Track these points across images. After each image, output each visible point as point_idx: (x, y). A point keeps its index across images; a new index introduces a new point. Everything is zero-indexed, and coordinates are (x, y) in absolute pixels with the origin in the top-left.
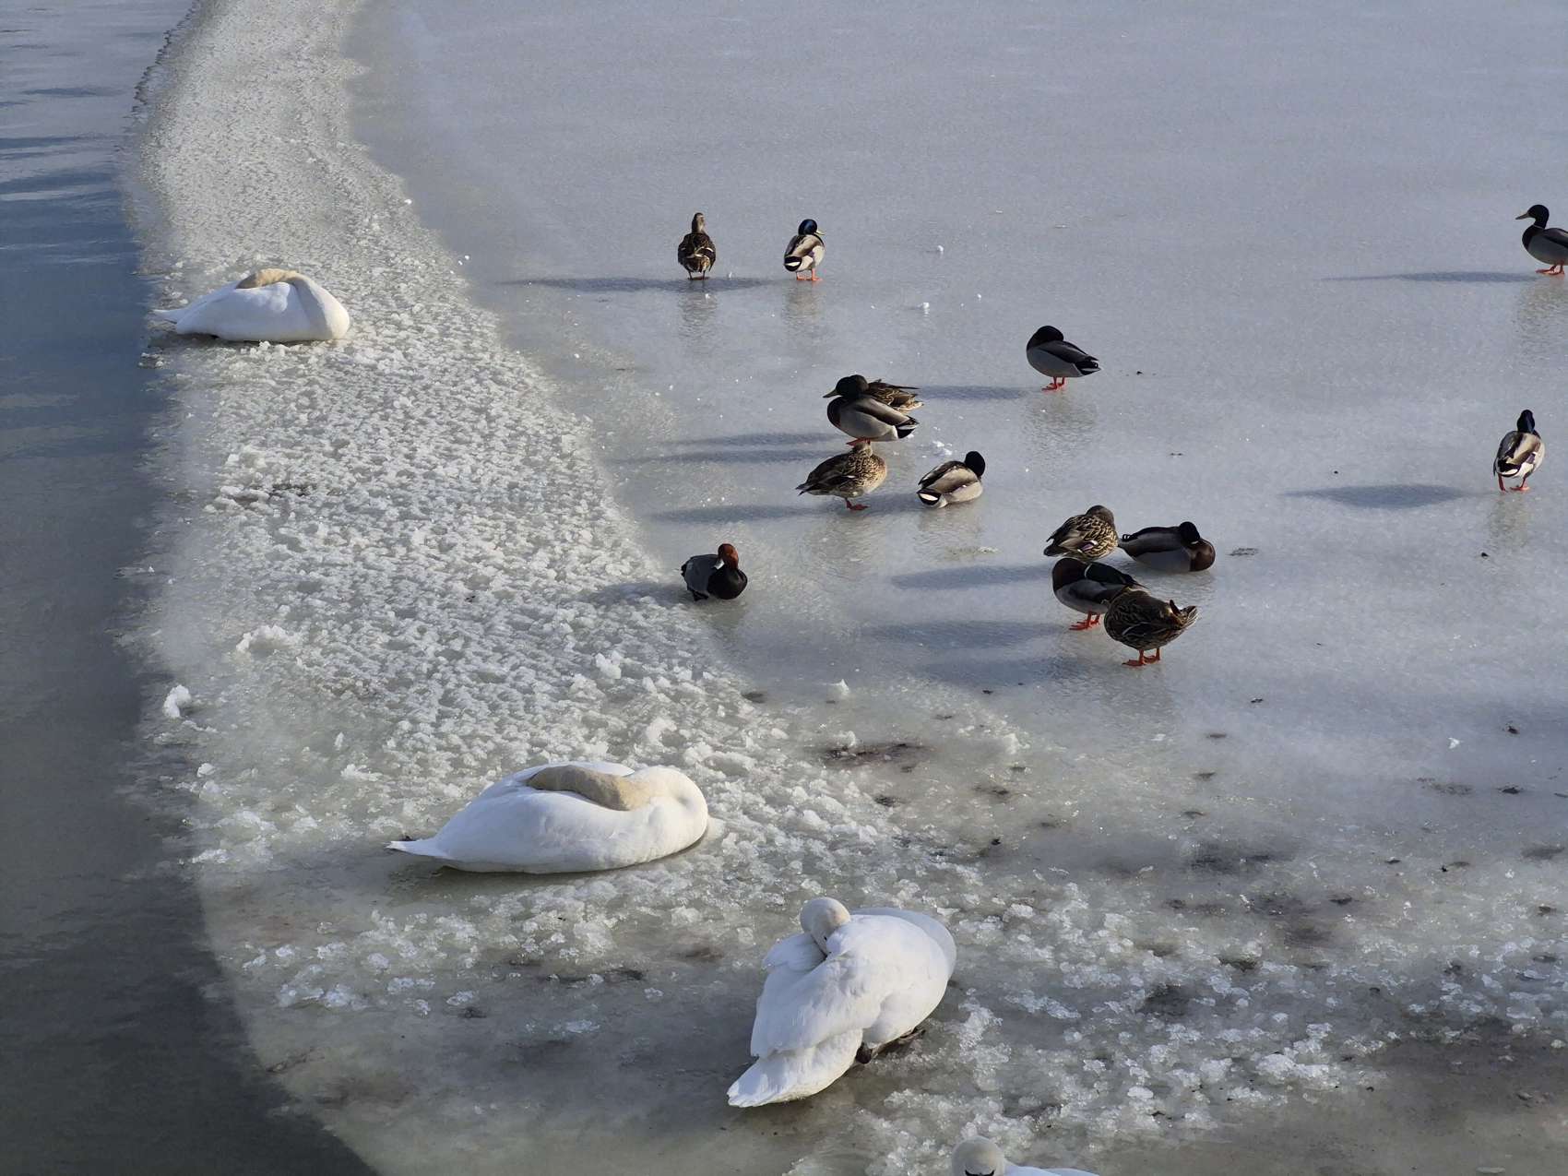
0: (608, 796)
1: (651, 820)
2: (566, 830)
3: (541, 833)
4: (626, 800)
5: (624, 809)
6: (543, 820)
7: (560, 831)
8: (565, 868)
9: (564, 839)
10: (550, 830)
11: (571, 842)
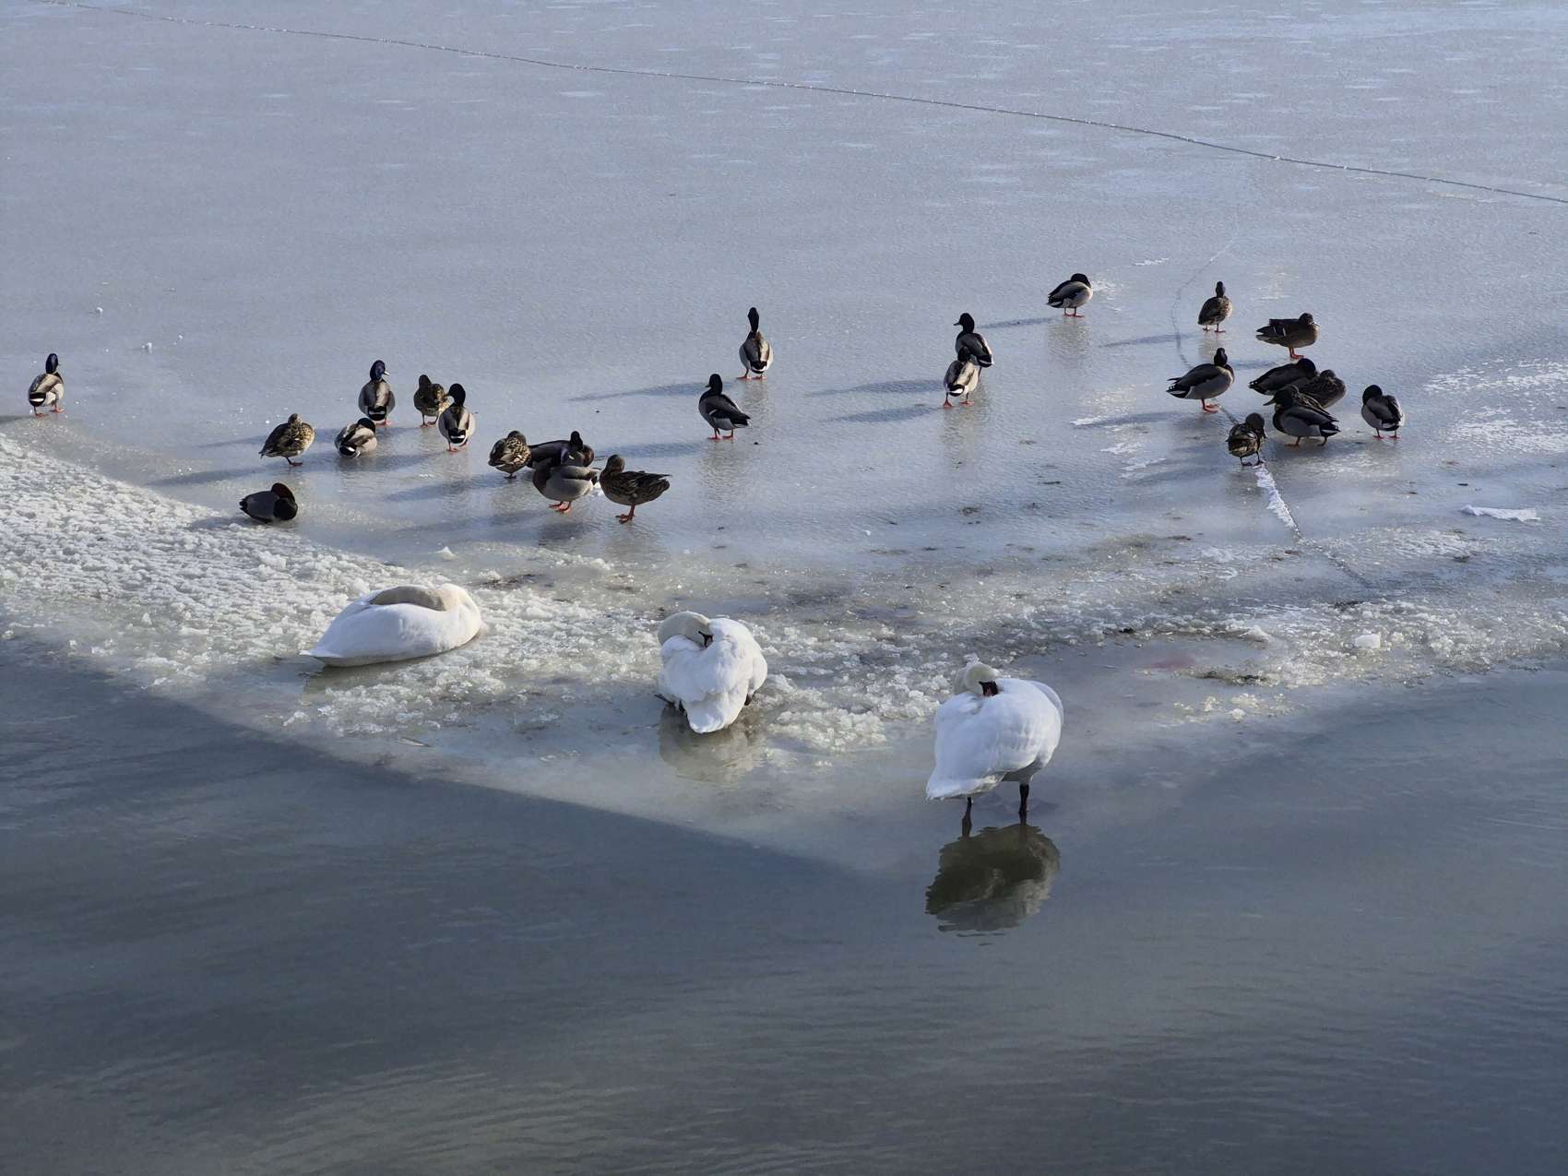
0: (436, 602)
1: (460, 616)
2: (415, 627)
3: (402, 630)
4: (446, 606)
5: (444, 610)
6: (401, 621)
7: (413, 627)
8: (416, 654)
9: (416, 633)
10: (407, 629)
11: (420, 635)
